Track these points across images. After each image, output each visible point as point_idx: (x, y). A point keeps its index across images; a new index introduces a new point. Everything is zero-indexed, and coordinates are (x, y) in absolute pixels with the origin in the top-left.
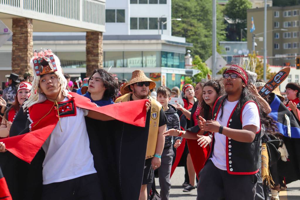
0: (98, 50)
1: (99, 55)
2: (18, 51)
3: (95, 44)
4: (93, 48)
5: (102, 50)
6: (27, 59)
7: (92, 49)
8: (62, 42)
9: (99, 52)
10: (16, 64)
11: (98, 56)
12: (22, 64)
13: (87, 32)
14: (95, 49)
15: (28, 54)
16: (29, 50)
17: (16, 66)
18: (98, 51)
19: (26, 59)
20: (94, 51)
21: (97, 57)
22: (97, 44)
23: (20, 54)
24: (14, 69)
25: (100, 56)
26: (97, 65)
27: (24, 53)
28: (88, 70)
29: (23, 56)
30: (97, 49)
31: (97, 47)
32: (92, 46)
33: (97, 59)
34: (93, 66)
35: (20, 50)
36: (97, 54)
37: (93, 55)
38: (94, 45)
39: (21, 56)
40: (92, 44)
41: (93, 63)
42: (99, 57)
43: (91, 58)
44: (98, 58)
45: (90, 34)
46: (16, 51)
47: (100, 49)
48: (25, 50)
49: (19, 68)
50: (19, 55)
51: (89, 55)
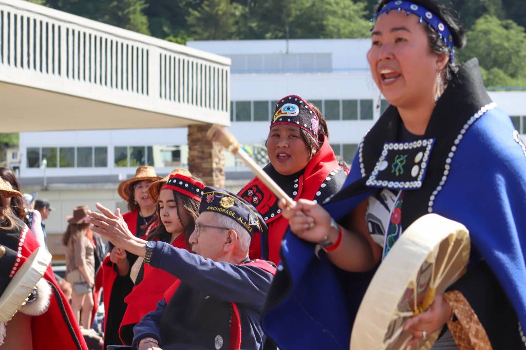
0: (211, 162)
1: (214, 174)
3: (206, 150)
4: (201, 158)
5: (222, 162)
7: (199, 161)
9: (214, 166)
11: (212, 176)
13: (190, 127)
14: (205, 160)
18: (211, 165)
20: (205, 165)
21: (210, 178)
22: (209, 150)
25: (216, 176)
30: (209, 160)
31: (210, 155)
32: (200, 154)
33: (209, 182)
36: (210, 170)
37: (201, 174)
38: (203, 152)
40: (200, 149)
42: (215, 178)
44: (212, 180)
45: (196, 130)
47: (215, 160)
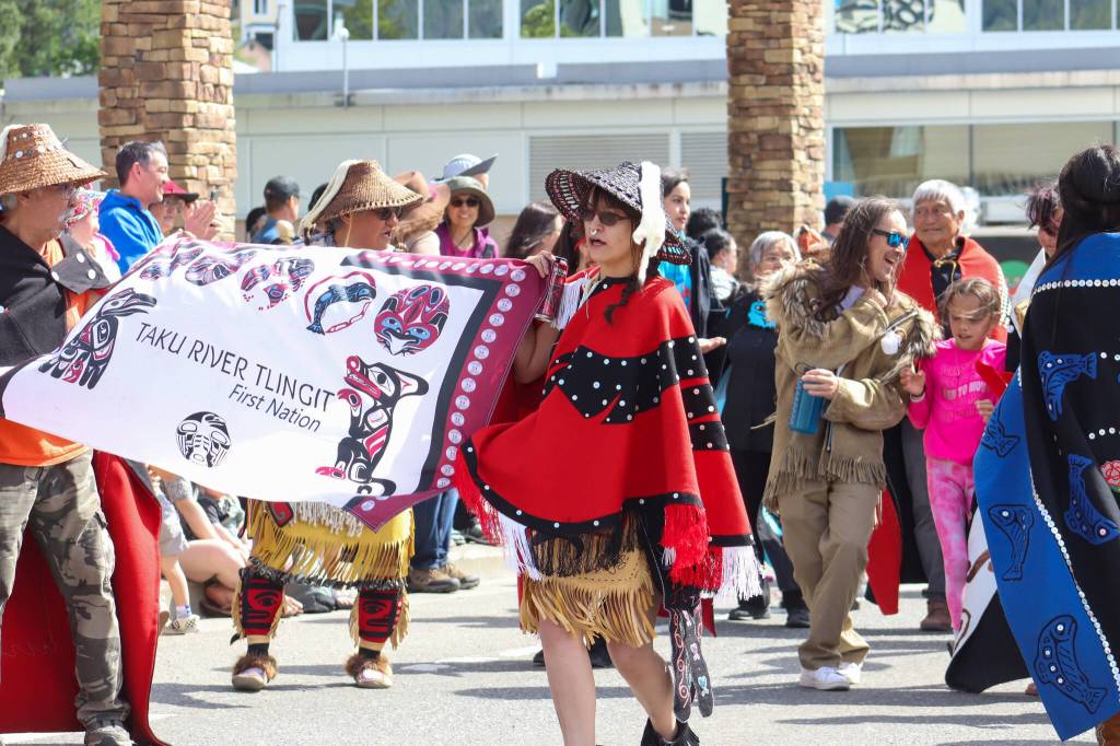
0: (790, 48)
1: (796, 79)
2: (132, 28)
3: (774, 15)
4: (762, 37)
5: (817, 48)
6: (181, 71)
7: (758, 45)
8: (995, 80)
9: (797, 57)
10: (121, 104)
11: (790, 84)
12: (152, 105)
14: (773, 43)
15: (187, 42)
16: (190, 21)
17: (123, 114)
18: (790, 55)
19: (174, 75)
20: (770, 57)
21: (784, 90)
22: (782, 17)
23: (143, 43)
24: (110, 131)
25: (803, 85)
26: (782, 131)
27: (162, 40)
28: (740, 161)
29: (161, 56)
30: (784, 42)
31: (787, 30)
32: (760, 28)
33: (785, 101)
34: (764, 136)
35: (144, 23)
36: (783, 69)
37: (763, 80)
38: (767, 22)
39: (146, 57)
40: (760, 15)
41: (764, 123)
42: (798, 90)
43: (751, 94)
44: (791, 95)
46: (121, 29)
47: (799, 42)
48: (172, 22)
49: (139, 129)
50: (141, 52)
51: (744, 79)
